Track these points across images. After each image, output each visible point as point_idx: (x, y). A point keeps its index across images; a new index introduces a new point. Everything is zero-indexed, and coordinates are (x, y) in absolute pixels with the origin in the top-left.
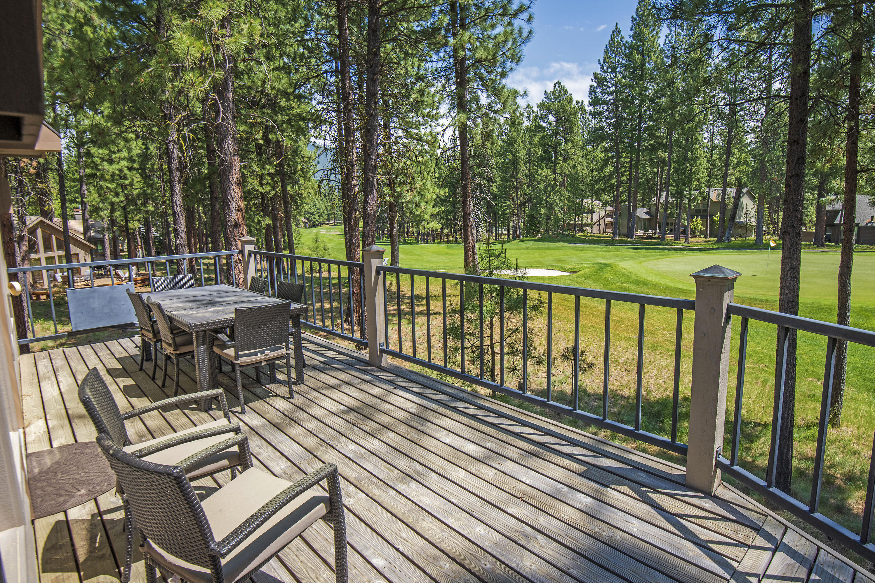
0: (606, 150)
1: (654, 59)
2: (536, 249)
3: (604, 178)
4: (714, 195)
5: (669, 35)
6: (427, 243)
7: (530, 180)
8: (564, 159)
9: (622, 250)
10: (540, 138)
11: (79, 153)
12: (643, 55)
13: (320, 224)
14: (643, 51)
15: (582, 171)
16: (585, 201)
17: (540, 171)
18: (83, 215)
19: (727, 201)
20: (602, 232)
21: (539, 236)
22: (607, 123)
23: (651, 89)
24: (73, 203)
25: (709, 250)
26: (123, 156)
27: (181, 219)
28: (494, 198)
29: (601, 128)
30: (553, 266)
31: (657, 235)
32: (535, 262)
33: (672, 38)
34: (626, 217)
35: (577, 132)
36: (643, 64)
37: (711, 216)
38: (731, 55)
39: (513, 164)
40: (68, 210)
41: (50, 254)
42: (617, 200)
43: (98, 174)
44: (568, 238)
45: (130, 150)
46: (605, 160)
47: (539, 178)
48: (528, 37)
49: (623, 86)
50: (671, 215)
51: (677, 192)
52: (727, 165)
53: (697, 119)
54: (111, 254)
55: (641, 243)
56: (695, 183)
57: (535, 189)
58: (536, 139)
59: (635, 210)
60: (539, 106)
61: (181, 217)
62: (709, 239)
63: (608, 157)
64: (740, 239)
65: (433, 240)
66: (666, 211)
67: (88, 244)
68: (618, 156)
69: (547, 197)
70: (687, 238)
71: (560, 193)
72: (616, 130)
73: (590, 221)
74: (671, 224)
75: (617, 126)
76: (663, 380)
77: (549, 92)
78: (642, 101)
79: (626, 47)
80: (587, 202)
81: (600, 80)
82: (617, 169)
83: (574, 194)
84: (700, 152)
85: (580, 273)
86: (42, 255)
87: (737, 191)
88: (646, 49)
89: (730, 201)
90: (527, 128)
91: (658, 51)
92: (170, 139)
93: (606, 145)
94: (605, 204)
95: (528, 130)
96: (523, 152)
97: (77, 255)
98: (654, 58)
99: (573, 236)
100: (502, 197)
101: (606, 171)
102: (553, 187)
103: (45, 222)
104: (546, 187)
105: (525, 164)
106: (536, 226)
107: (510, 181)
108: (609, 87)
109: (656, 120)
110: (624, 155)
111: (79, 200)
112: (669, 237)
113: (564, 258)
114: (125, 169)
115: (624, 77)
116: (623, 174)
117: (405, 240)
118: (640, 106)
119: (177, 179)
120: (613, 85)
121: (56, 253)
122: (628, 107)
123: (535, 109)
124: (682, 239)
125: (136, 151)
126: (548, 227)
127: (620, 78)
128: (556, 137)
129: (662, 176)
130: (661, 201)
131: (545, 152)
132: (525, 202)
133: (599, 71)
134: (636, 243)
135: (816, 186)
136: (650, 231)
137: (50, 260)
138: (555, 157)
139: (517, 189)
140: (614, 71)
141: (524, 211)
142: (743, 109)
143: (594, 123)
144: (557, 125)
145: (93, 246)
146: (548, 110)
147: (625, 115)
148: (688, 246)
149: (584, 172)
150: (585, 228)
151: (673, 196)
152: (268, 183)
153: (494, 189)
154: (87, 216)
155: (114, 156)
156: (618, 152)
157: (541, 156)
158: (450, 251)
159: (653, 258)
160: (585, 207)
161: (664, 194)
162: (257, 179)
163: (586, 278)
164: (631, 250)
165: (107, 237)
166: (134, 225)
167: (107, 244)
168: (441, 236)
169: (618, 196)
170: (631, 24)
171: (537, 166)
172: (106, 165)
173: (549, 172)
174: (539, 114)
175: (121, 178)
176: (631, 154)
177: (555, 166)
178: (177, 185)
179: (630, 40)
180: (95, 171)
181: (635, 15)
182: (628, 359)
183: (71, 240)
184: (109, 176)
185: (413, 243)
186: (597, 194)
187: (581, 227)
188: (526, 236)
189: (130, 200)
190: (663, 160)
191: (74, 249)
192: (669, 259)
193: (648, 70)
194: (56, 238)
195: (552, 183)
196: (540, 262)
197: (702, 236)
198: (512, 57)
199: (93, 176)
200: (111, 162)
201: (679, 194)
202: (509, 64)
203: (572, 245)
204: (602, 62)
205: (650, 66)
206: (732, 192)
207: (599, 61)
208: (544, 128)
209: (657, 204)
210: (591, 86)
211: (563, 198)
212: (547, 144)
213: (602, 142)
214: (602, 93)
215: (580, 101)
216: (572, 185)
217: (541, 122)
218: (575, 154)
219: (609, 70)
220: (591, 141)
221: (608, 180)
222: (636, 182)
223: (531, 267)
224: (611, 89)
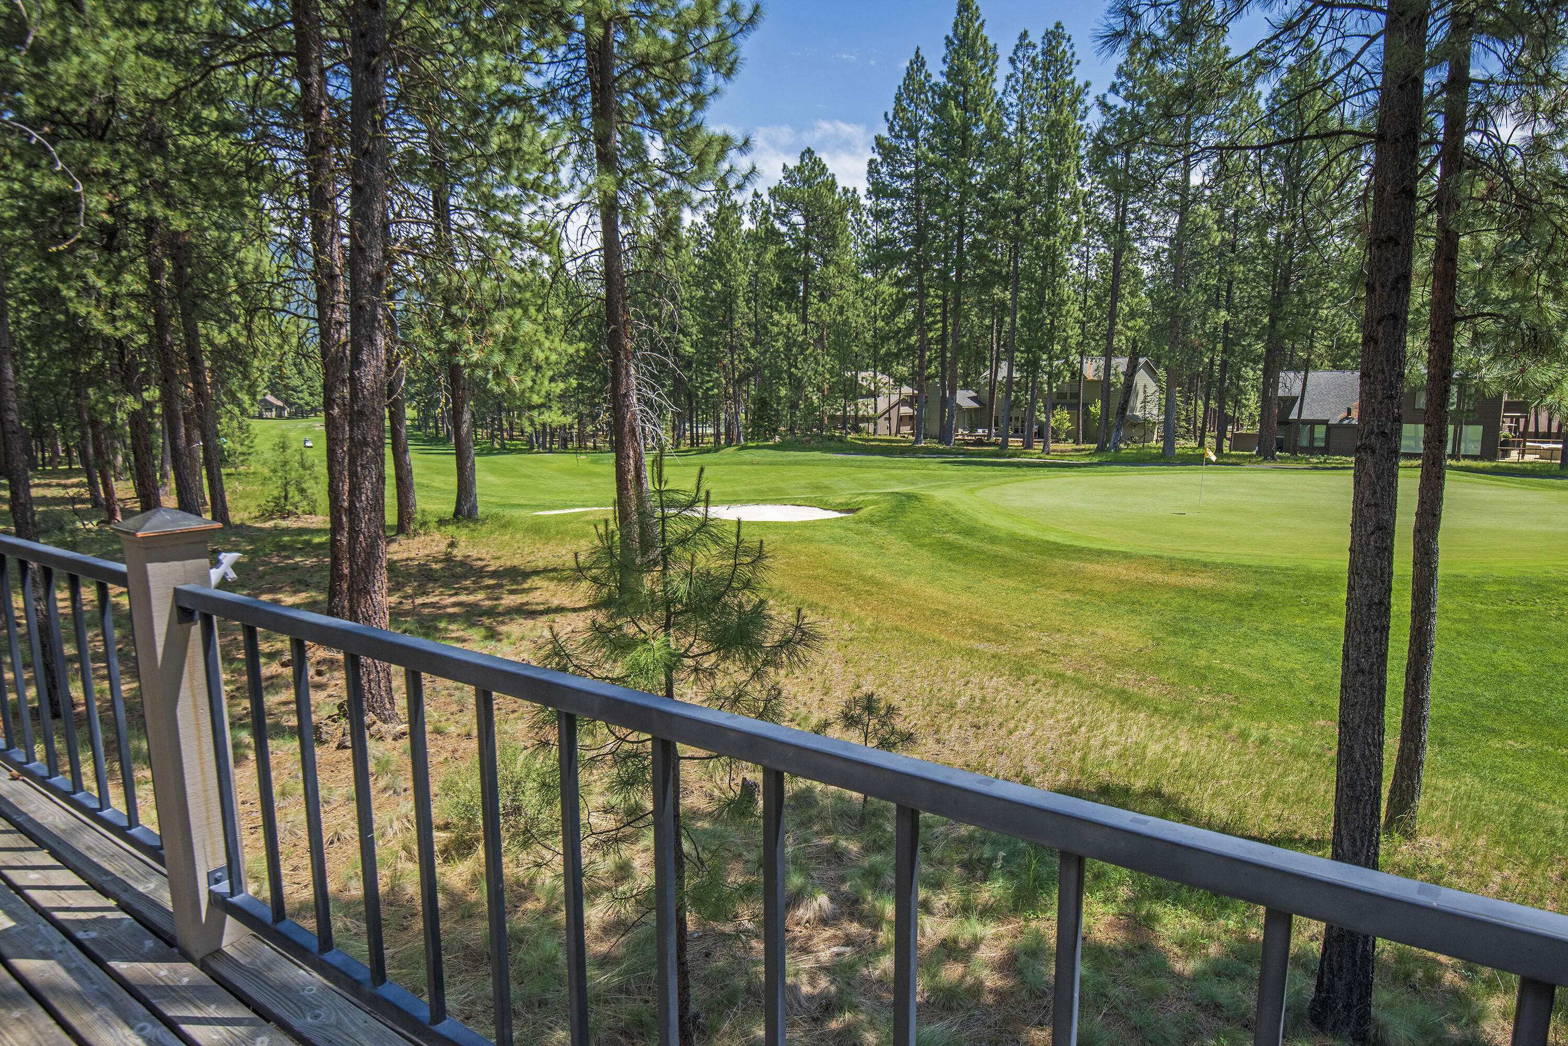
0: (899, 283)
1: (986, 119)
2: (772, 464)
3: (897, 333)
4: (1091, 369)
5: (1012, 76)
6: (551, 451)
7: (757, 333)
8: (822, 295)
9: (933, 466)
10: (776, 255)
12: (965, 109)
14: (965, 103)
15: (856, 318)
16: (862, 374)
17: (776, 317)
19: (1113, 379)
20: (894, 431)
21: (777, 439)
22: (901, 233)
23: (980, 173)
25: (1085, 465)
28: (688, 366)
29: (891, 241)
30: (806, 499)
31: (993, 439)
32: (771, 490)
33: (1017, 81)
34: (938, 406)
35: (846, 246)
36: (966, 128)
37: (1086, 405)
38: (1119, 120)
39: (724, 301)
42: (920, 374)
44: (832, 444)
46: (898, 300)
47: (776, 329)
48: (751, 20)
49: (930, 165)
50: (1017, 403)
51: (1028, 362)
52: (1113, 315)
53: (1063, 232)
55: (965, 454)
56: (1057, 347)
57: (766, 351)
58: (768, 257)
59: (953, 393)
60: (773, 193)
62: (1082, 446)
63: (904, 294)
64: (1132, 446)
65: (564, 445)
66: (1008, 395)
68: (922, 294)
69: (791, 366)
70: (1046, 445)
71: (815, 358)
72: (918, 246)
73: (871, 412)
74: (1017, 419)
75: (919, 239)
76: (1049, 745)
77: (791, 167)
78: (964, 195)
79: (934, 92)
80: (865, 377)
81: (886, 150)
82: (919, 316)
83: (842, 362)
84: (1067, 291)
85: (860, 513)
87: (1130, 362)
88: (971, 100)
89: (1118, 380)
90: (749, 234)
91: (993, 105)
93: (900, 272)
94: (900, 381)
95: (752, 237)
96: (744, 280)
98: (986, 117)
99: (841, 440)
100: (704, 365)
101: (900, 322)
102: (802, 347)
104: (788, 347)
105: (748, 301)
106: (770, 420)
107: (717, 334)
108: (904, 165)
109: (990, 231)
110: (932, 291)
112: (1015, 443)
113: (826, 481)
115: (932, 149)
116: (930, 327)
117: (503, 446)
118: (961, 203)
120: (911, 162)
122: (940, 204)
123: (766, 199)
124: (1038, 446)
126: (795, 422)
127: (924, 149)
128: (806, 254)
129: (999, 332)
130: (999, 378)
131: (786, 280)
132: (749, 375)
133: (886, 134)
134: (957, 454)
135: (1260, 356)
136: (980, 431)
138: (805, 291)
139: (732, 349)
140: (913, 135)
141: (747, 392)
142: (1140, 218)
143: (876, 229)
144: (807, 232)
146: (791, 201)
147: (933, 219)
148: (1048, 459)
149: (860, 320)
150: (862, 425)
151: (1020, 368)
152: (128, 316)
153: (687, 348)
156: (921, 286)
157: (779, 287)
159: (993, 481)
160: (862, 386)
161: (1004, 366)
162: (97, 306)
163: (873, 523)
164: (949, 466)
168: (582, 437)
169: (922, 367)
170: (944, 52)
171: (771, 307)
173: (793, 318)
174: (773, 208)
176: (945, 291)
177: (805, 308)
179: (942, 80)
181: (951, 35)
182: (973, 699)
185: (520, 451)
186: (884, 363)
187: (856, 424)
188: (752, 440)
190: (1002, 303)
192: (1021, 484)
193: (975, 138)
195: (800, 339)
196: (779, 490)
197: (1071, 441)
198: (717, 60)
201: (1032, 366)
202: (711, 79)
203: (840, 457)
204: (890, 117)
205: (979, 131)
206: (1121, 364)
207: (886, 115)
208: (783, 235)
209: (992, 383)
210: (872, 162)
211: (820, 369)
212: (788, 266)
213: (892, 266)
214: (891, 175)
215: (851, 189)
216: (837, 344)
217: (777, 224)
218: (842, 287)
219: (905, 133)
220: (872, 264)
221: (905, 337)
222: (955, 341)
223: (764, 502)
224: (908, 170)
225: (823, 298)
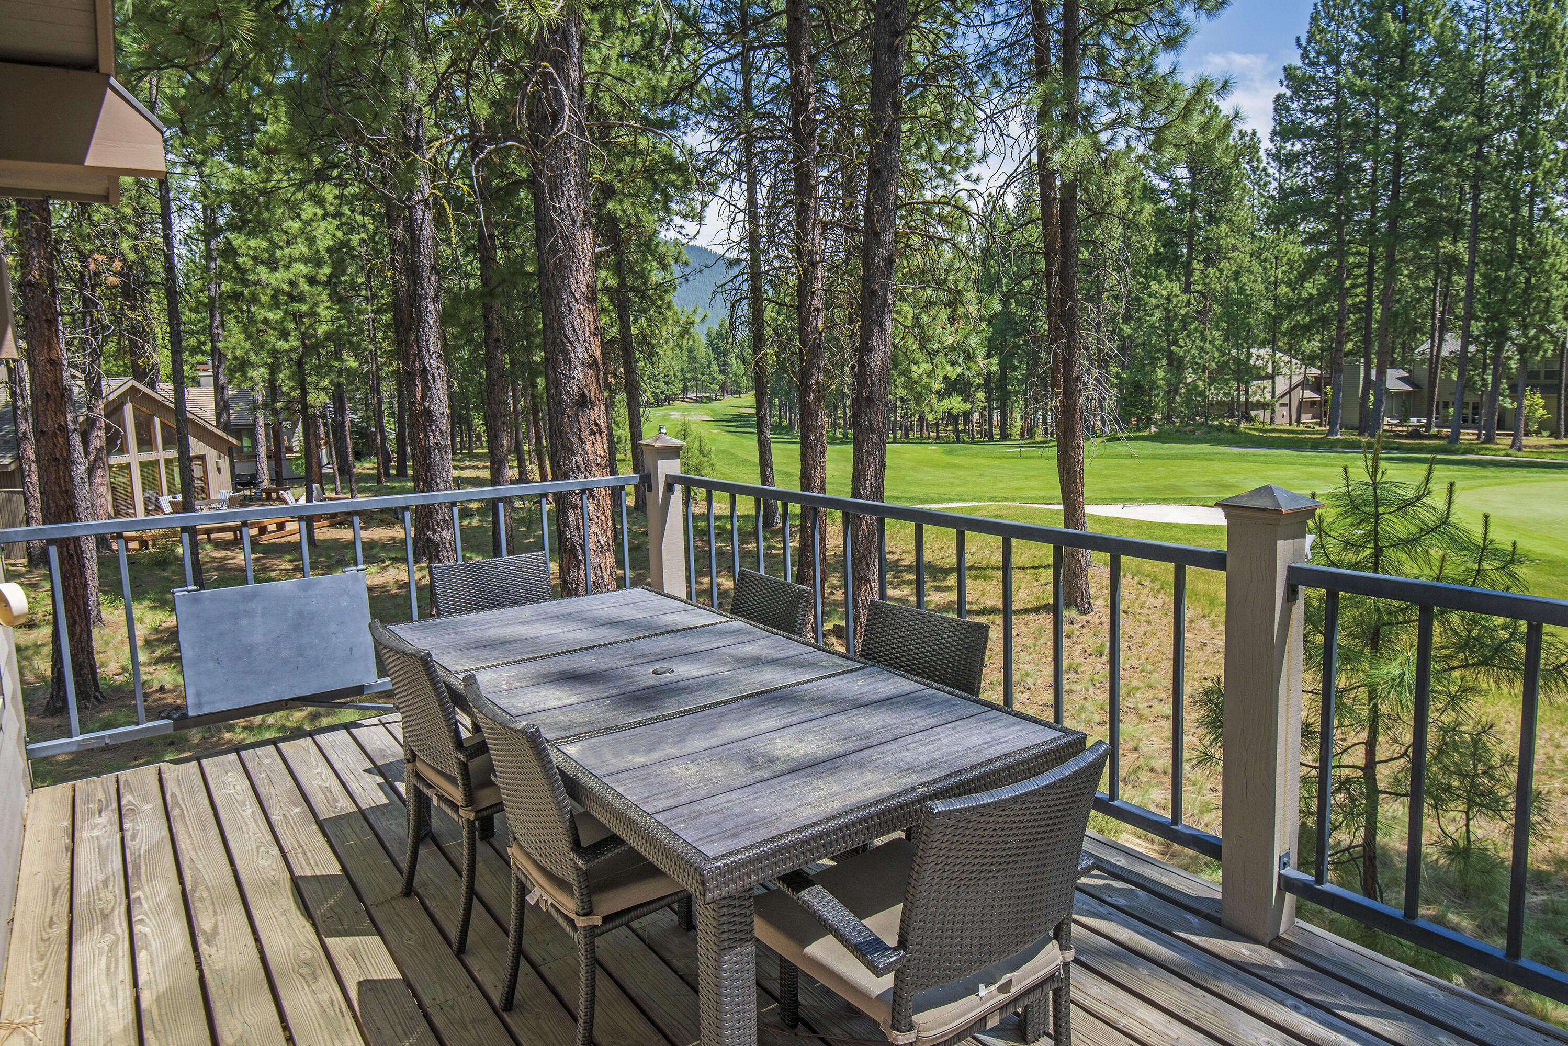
0: (1312, 239)
1: (1435, 30)
2: (1155, 457)
3: (1307, 300)
8: (1210, 259)
10: (1154, 215)
11: (208, 251)
12: (1406, 21)
13: (669, 399)
14: (1405, 13)
15: (1253, 284)
16: (1257, 352)
17: (1155, 286)
18: (216, 377)
20: (1294, 419)
21: (1154, 429)
22: (1315, 179)
24: (197, 353)
26: (297, 254)
27: (439, 386)
29: (1300, 191)
31: (1434, 430)
34: (1356, 389)
35: (1241, 200)
36: (1406, 42)
40: (186, 368)
41: (148, 457)
43: (246, 293)
44: (1222, 435)
45: (311, 241)
46: (1310, 261)
47: (1154, 301)
49: (1356, 93)
51: (1490, 332)
54: (269, 457)
55: (1400, 448)
59: (1381, 373)
61: (438, 380)
62: (1565, 441)
63: (1319, 253)
65: (906, 435)
67: (225, 435)
68: (1339, 251)
69: (1171, 344)
70: (1516, 437)
71: (1202, 334)
72: (1338, 194)
73: (1268, 397)
75: (1340, 185)
78: (1402, 126)
80: (1260, 355)
81: (1298, 82)
82: (1336, 280)
86: (134, 457)
88: (1414, 9)
91: (1445, 11)
92: (417, 197)
93: (1314, 226)
94: (1309, 360)
97: (202, 458)
98: (1435, 26)
99: (1231, 430)
101: (1310, 288)
102: (1185, 321)
103: (140, 391)
104: (1167, 321)
106: (1143, 406)
108: (1321, 97)
110: (1355, 247)
111: (208, 347)
112: (1469, 435)
114: (302, 281)
115: (1359, 74)
116: (1349, 292)
118: (1397, 137)
119: (430, 291)
120: (1331, 92)
121: (161, 454)
124: (1504, 441)
125: (323, 244)
126: (1173, 410)
127: (1349, 75)
128: (1191, 212)
130: (1445, 353)
131: (1168, 244)
133: (1296, 61)
134: (1389, 448)
136: (1414, 420)
137: (148, 467)
138: (1189, 255)
140: (1334, 60)
143: (1279, 177)
144: (1194, 186)
145: (234, 441)
147: (1360, 158)
148: (1522, 457)
149: (1257, 287)
150: (1253, 413)
154: (223, 380)
155: (279, 253)
156: (1340, 242)
157: (1157, 253)
158: (956, 460)
160: (1257, 367)
161: (1453, 337)
165: (261, 422)
166: (318, 399)
167: (261, 436)
169: (1338, 342)
171: (1145, 276)
172: (263, 272)
173: (1175, 288)
175: (292, 298)
176: (1372, 247)
177: (1189, 275)
178: (431, 306)
180: (238, 288)
183: (190, 428)
184: (268, 298)
187: (1246, 410)
188: (1121, 430)
189: (310, 346)
190: (1453, 258)
191: (196, 447)
193: (1419, 54)
194: (161, 422)
195: (1183, 312)
196: (1175, 488)
197: (1545, 433)
199: (236, 296)
200: (273, 265)
201: (1496, 337)
203: (1235, 450)
204: (1304, 41)
205: (1424, 45)
207: (1298, 39)
208: (1163, 192)
209: (1434, 359)
210: (1279, 97)
211: (1208, 346)
212: (1169, 227)
213: (1300, 221)
214: (1304, 111)
215: (1250, 132)
217: (1156, 180)
218: (1235, 248)
219: (1322, 59)
220: (1275, 220)
221: (1318, 305)
222: (1386, 309)
223: (1166, 501)
224: (1326, 102)
225: (1208, 262)
